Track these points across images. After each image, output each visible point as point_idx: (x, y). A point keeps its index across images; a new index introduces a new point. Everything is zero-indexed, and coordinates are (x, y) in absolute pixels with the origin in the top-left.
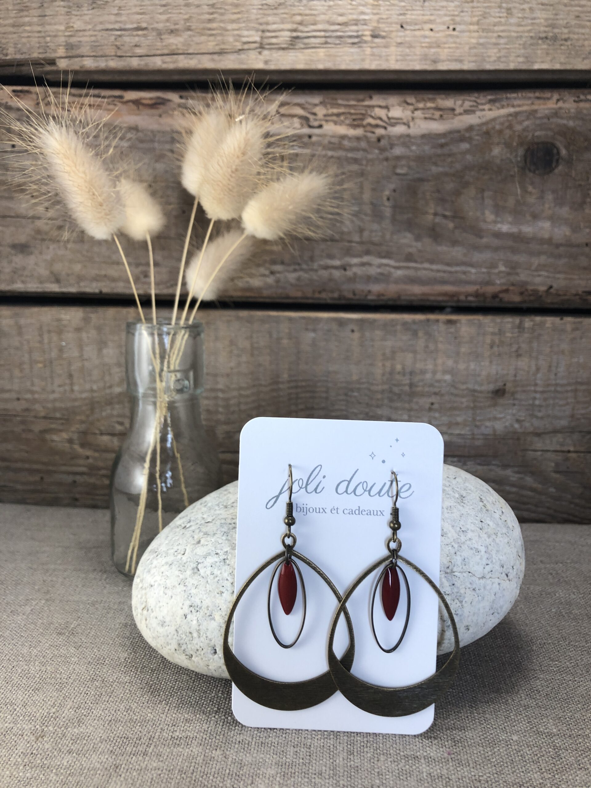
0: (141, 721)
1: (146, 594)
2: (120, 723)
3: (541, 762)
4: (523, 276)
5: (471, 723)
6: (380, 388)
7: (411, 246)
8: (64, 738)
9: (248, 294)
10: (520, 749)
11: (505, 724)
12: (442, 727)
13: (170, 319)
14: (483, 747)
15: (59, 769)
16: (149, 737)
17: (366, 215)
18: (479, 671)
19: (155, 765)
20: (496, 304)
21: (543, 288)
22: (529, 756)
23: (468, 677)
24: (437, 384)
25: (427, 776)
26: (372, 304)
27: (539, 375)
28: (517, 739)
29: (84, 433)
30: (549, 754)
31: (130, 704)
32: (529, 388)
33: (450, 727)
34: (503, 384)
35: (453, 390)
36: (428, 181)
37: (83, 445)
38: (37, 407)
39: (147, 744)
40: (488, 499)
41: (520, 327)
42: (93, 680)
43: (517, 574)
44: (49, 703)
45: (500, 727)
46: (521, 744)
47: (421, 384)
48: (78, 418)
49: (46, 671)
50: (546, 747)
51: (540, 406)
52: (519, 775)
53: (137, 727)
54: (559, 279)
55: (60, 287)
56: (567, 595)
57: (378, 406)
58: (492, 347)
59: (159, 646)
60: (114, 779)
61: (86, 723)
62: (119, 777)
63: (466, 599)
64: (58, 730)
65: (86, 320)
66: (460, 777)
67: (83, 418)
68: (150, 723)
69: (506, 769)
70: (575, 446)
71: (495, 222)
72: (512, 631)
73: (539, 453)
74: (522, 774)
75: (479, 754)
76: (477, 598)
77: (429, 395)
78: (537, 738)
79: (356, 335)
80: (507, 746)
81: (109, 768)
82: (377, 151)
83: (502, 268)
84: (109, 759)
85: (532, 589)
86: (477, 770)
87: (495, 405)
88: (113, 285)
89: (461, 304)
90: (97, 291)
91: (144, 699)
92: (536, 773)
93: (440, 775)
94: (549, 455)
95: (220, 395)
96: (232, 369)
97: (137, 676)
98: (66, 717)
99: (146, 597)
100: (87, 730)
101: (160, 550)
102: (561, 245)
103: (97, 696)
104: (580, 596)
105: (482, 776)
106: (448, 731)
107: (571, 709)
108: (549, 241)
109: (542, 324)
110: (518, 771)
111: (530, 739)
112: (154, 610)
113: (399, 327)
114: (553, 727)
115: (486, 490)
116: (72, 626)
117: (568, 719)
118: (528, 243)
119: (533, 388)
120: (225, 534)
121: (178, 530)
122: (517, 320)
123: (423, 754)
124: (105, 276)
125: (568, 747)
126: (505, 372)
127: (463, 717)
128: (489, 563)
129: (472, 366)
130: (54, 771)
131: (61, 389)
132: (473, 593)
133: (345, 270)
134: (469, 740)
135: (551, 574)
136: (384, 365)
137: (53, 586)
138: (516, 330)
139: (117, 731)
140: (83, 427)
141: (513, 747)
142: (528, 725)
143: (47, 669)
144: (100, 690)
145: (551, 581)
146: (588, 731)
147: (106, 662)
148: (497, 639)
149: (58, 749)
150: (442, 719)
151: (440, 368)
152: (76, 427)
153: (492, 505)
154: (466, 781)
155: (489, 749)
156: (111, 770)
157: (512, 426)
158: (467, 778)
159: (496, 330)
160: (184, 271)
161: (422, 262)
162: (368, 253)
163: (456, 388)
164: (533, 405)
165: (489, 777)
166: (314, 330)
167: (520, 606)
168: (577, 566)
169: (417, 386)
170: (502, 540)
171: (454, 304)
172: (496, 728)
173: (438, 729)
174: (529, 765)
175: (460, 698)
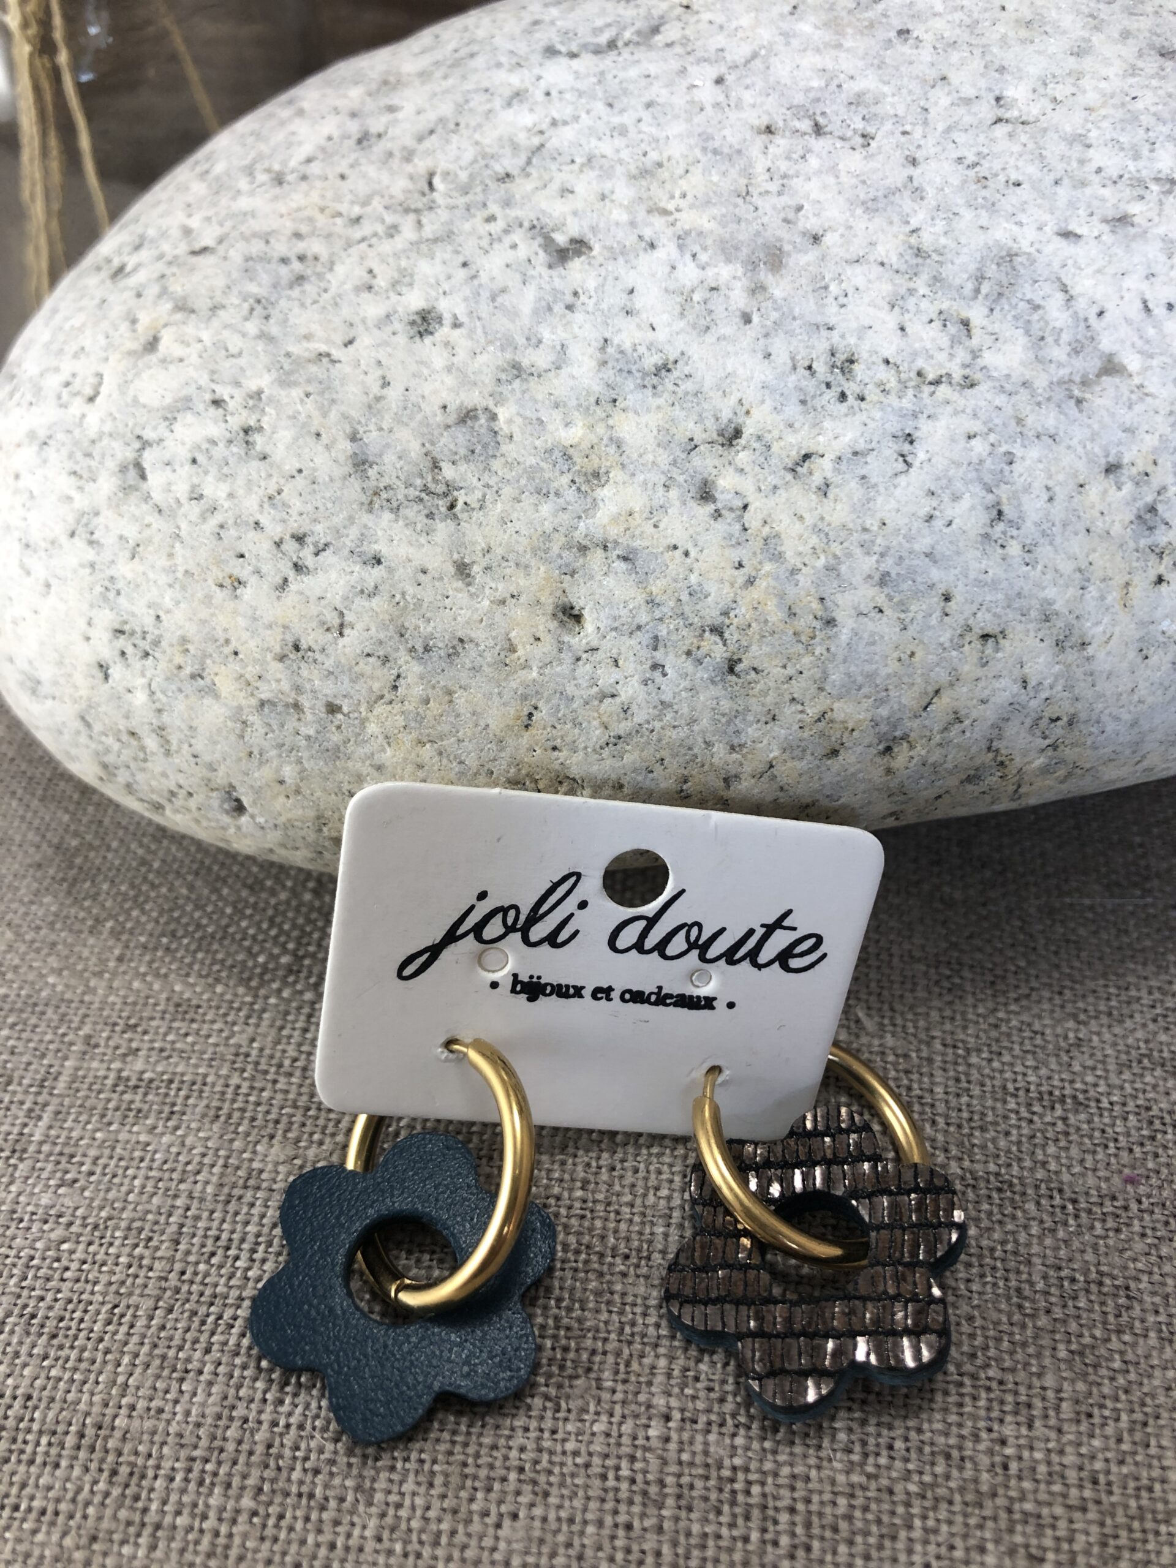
25: (1045, 1278)
33: (1134, 1054)
68: (50, 1011)
91: (41, 912)
120: (259, 309)
121: (96, 280)
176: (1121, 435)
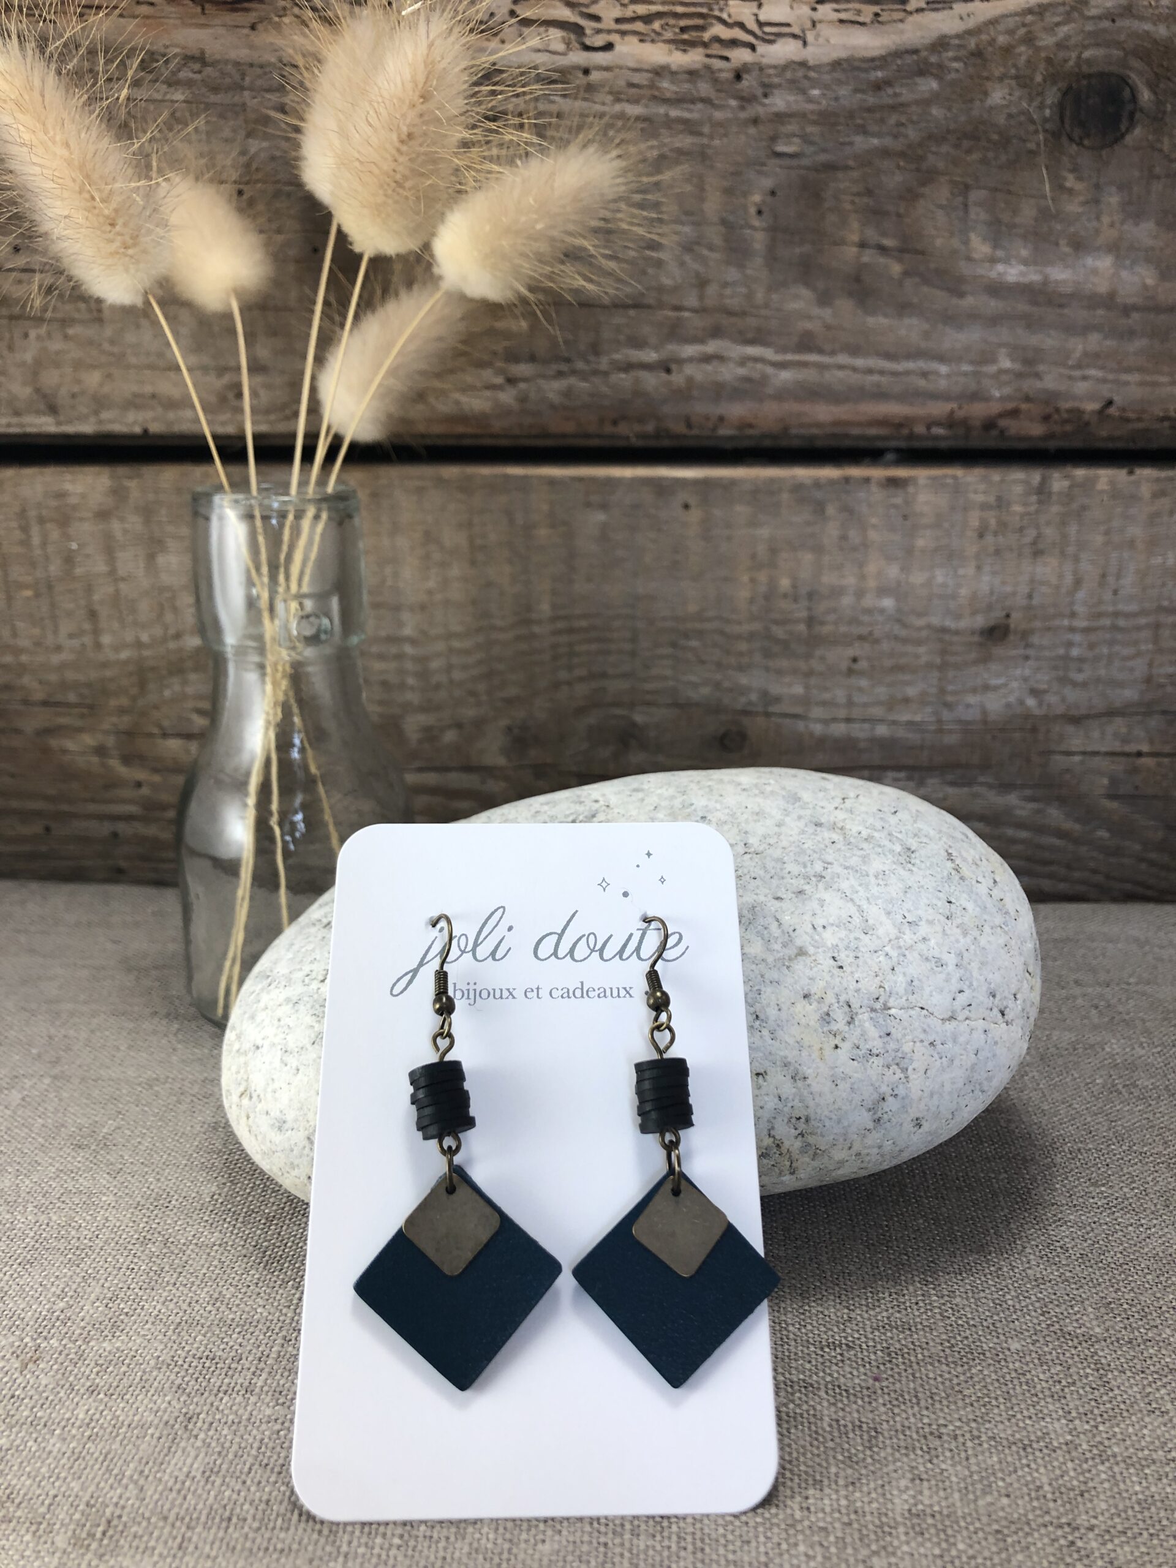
0: (242, 1322)
1: (246, 1064)
2: (199, 1327)
3: (1068, 1396)
4: (1050, 381)
5: (924, 1317)
6: (746, 628)
7: (809, 318)
8: (80, 1362)
9: (460, 429)
10: (1026, 1368)
11: (996, 1318)
12: (865, 1324)
13: (287, 485)
14: (947, 1365)
15: (69, 1427)
16: (259, 1354)
17: (711, 248)
18: (944, 1210)
19: (268, 1412)
20: (991, 442)
21: (1092, 406)
22: (1044, 1384)
23: (921, 1221)
24: (866, 618)
25: (830, 1426)
26: (728, 445)
27: (1081, 595)
28: (1019, 1347)
29: (130, 734)
30: (1085, 1381)
31: (220, 1289)
32: (1057, 622)
33: (881, 1324)
34: (1004, 613)
35: (897, 630)
36: (847, 168)
37: (127, 760)
38: (26, 680)
39: (253, 1369)
40: (965, 854)
41: (1042, 491)
42: (144, 1242)
43: (1023, 1010)
44: (53, 1289)
45: (985, 1324)
46: (1028, 1358)
47: (831, 618)
48: (113, 703)
49: (48, 1225)
50: (1080, 1366)
51: (1081, 660)
52: (1021, 1424)
53: (235, 1336)
54: (1127, 383)
55: (59, 423)
56: (1128, 1050)
57: (741, 668)
58: (981, 536)
59: (275, 1169)
60: (183, 1444)
61: (127, 1329)
62: (192, 1440)
63: (915, 1065)
64: (70, 1345)
65: (118, 493)
66: (899, 1427)
67: (124, 701)
68: (260, 1326)
69: (996, 1411)
70: (1151, 742)
71: (993, 260)
72: (1013, 1126)
73: (1077, 758)
74: (1028, 1422)
75: (939, 1379)
76: (938, 1063)
77: (847, 640)
78: (1061, 1347)
79: (695, 515)
80: (999, 1362)
81: (172, 1422)
82: (733, 103)
83: (1006, 363)
84: (174, 1403)
85: (1055, 1038)
86: (934, 1413)
87: (985, 660)
88: (171, 415)
89: (916, 444)
90: (137, 430)
91: (249, 1279)
92: (1058, 1420)
93: (857, 1423)
94: (1097, 762)
95: (408, 649)
96: (430, 592)
97: (236, 1231)
98: (87, 1319)
99: (246, 1071)
100: (130, 1345)
101: (275, 971)
102: (1135, 308)
103: (152, 1274)
104: (1155, 1050)
105: (946, 1426)
106: (877, 1333)
107: (1133, 1284)
108: (1109, 301)
109: (1087, 486)
110: (1019, 1416)
111: (1046, 1349)
112: (262, 1096)
113: (785, 496)
114: (1095, 1323)
115: (960, 836)
116: (105, 1130)
117: (1125, 1306)
118: (1061, 306)
119: (1066, 622)
121: (313, 930)
122: (1036, 476)
123: (823, 1378)
124: (154, 396)
125: (1125, 1365)
126: (1009, 589)
127: (908, 1304)
128: (965, 988)
129: (940, 576)
130: (57, 1432)
131: (76, 643)
132: (931, 1049)
133: (668, 371)
134: (919, 1350)
135: (1097, 1007)
136: (753, 580)
137: (68, 1049)
138: (1034, 498)
139: (192, 1344)
140: (125, 721)
141: (1011, 1366)
142: (1042, 1318)
143: (50, 1219)
144: (159, 1262)
145: (1096, 1021)
146: (1168, 1331)
147: (173, 1202)
148: (982, 1142)
149: (68, 1385)
150: (865, 1308)
151: (872, 583)
152: (108, 722)
153: (974, 867)
154: (911, 1437)
155: (959, 1369)
156: (177, 1426)
157: (1021, 702)
158: (914, 1428)
159: (991, 499)
160: (314, 378)
161: (833, 353)
162: (716, 332)
163: (905, 625)
164: (1066, 658)
165: (959, 1428)
166: (604, 507)
167: (1030, 1075)
168: (1148, 989)
169: (822, 623)
170: (991, 941)
171: (903, 444)
172: (975, 1326)
173: (856, 1328)
174: (1042, 1403)
175: (903, 1265)
176: (808, 981)
